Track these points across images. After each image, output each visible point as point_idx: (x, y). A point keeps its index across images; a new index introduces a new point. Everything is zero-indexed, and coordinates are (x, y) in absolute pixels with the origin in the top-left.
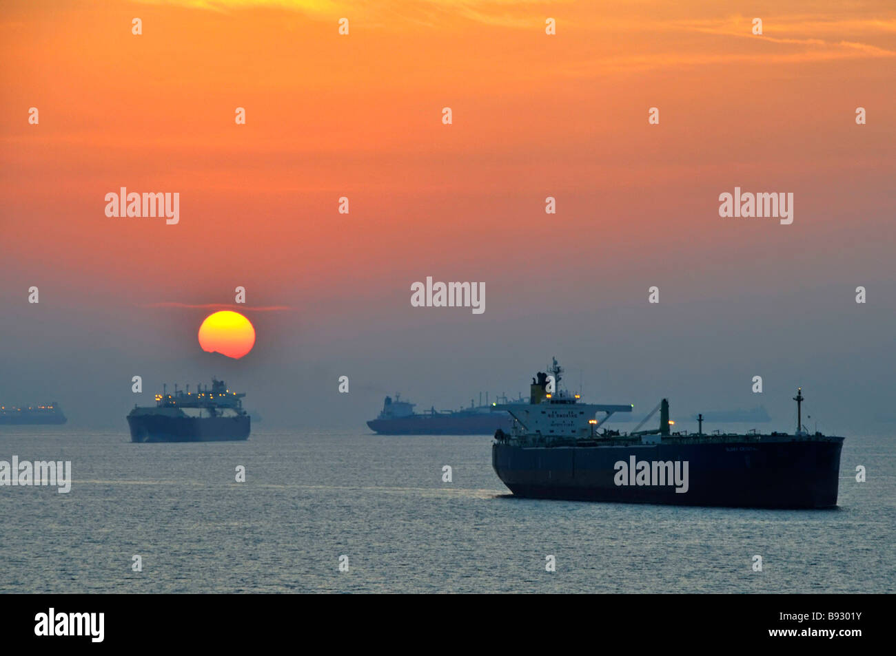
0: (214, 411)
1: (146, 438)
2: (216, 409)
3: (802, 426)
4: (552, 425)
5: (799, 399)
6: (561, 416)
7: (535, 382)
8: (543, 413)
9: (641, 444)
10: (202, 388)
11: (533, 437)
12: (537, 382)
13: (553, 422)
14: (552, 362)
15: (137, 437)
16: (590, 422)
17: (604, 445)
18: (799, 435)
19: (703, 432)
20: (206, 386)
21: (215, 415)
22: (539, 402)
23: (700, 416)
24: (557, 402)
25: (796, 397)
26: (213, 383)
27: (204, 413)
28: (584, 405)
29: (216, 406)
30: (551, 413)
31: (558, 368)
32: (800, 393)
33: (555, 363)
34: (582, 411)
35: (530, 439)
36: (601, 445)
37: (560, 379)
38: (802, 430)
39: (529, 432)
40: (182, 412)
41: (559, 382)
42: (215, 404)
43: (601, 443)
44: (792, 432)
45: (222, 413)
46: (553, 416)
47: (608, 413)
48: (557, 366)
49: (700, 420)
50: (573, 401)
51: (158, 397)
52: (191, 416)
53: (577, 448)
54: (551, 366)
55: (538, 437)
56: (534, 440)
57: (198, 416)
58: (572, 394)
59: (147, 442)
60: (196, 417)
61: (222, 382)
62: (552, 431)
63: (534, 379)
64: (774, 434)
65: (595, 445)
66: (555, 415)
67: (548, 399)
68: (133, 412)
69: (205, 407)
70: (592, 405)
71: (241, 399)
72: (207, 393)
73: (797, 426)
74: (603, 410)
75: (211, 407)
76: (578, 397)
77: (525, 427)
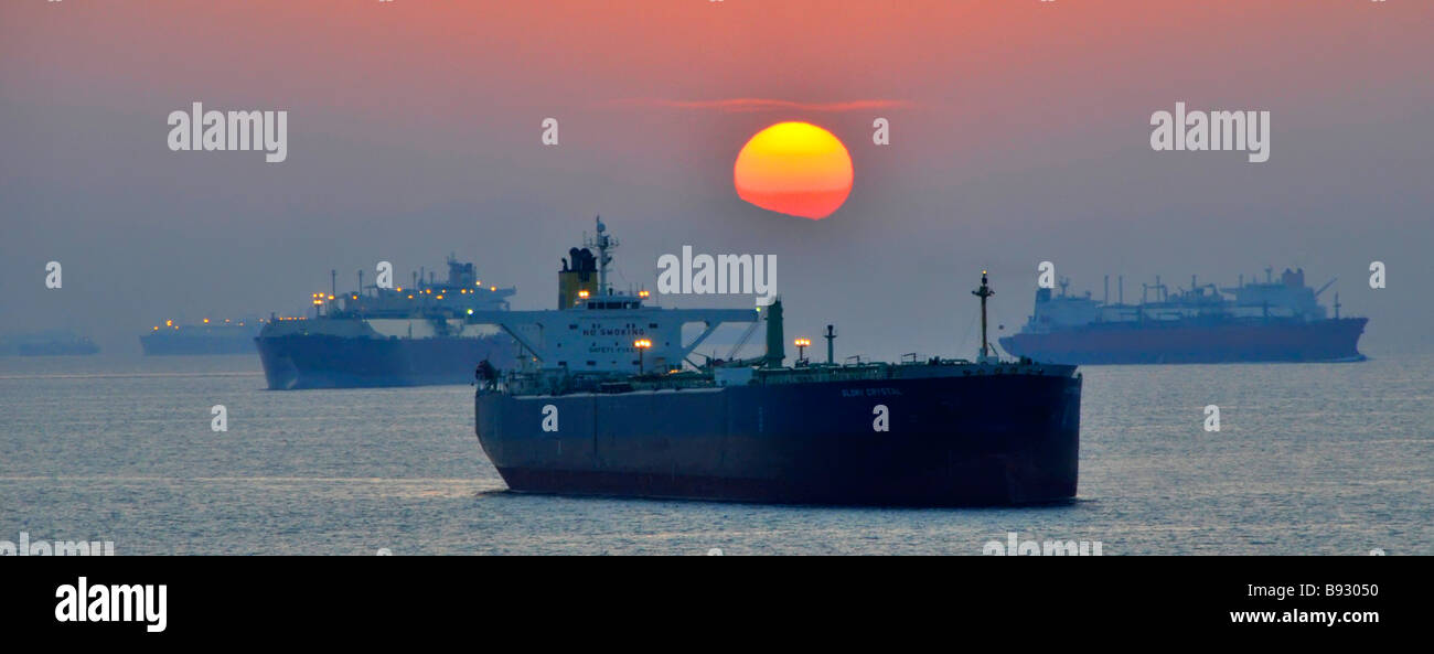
0: (445, 324)
1: (293, 382)
2: (448, 321)
3: (989, 347)
4: (591, 350)
5: (984, 293)
6: (610, 333)
7: (565, 267)
8: (572, 327)
9: (714, 384)
10: (427, 279)
11: (554, 374)
12: (570, 267)
13: (594, 345)
14: (596, 225)
15: (277, 380)
16: (637, 344)
17: (644, 389)
18: (984, 364)
19: (835, 361)
20: (432, 275)
21: (447, 333)
22: (571, 305)
23: (830, 328)
24: (601, 306)
25: (977, 289)
26: (448, 268)
27: (420, 329)
28: (658, 310)
29: (451, 314)
30: (590, 328)
31: (606, 238)
32: (985, 280)
33: (601, 228)
34: (653, 322)
35: (545, 380)
36: (639, 389)
37: (610, 259)
38: (991, 353)
39: (545, 365)
40: (366, 326)
41: (609, 266)
42: (447, 309)
43: (638, 384)
44: (973, 357)
45: (462, 329)
46: (593, 333)
47: (708, 324)
48: (604, 234)
49: (830, 337)
50: (636, 304)
51: (318, 298)
52: (387, 335)
53: (600, 395)
54: (594, 235)
55: (561, 376)
56: (554, 381)
57: (406, 335)
58: (634, 290)
59: (295, 388)
60: (399, 337)
61: (469, 265)
62: (591, 363)
63: (564, 260)
64: (935, 362)
65: (628, 388)
66: (598, 332)
67: (583, 300)
68: (268, 328)
69: (425, 316)
70: (676, 310)
71: (507, 299)
72: (437, 289)
73: (981, 346)
74: (701, 320)
75: (436, 315)
76: (646, 294)
77: (537, 357)
